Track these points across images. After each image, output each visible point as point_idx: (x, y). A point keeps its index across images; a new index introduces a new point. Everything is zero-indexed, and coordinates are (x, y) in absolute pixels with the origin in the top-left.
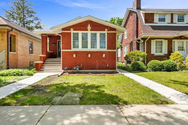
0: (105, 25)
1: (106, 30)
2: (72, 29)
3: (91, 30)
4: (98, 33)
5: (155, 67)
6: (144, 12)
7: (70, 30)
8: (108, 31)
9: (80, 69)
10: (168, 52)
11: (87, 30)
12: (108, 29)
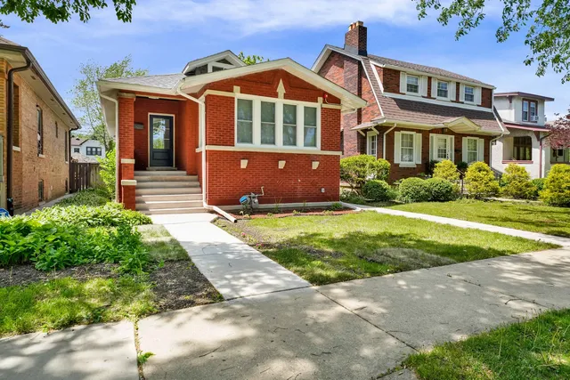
0: (318, 86)
1: (320, 99)
2: (237, 89)
3: (286, 97)
4: (301, 106)
5: (418, 192)
6: (381, 66)
7: (232, 91)
8: (324, 102)
9: (261, 201)
10: (423, 159)
11: (276, 95)
12: (324, 98)
